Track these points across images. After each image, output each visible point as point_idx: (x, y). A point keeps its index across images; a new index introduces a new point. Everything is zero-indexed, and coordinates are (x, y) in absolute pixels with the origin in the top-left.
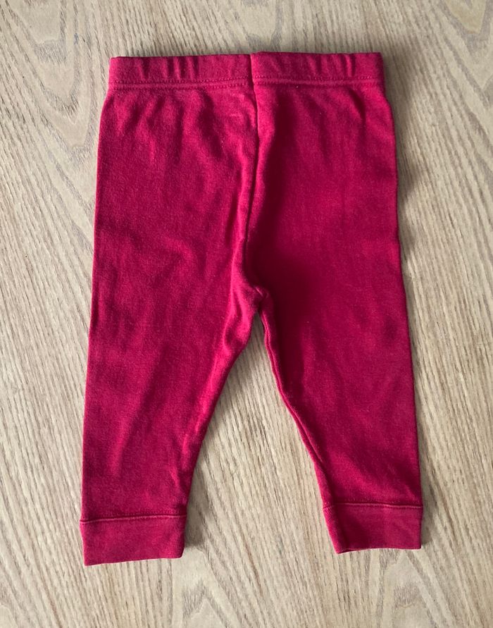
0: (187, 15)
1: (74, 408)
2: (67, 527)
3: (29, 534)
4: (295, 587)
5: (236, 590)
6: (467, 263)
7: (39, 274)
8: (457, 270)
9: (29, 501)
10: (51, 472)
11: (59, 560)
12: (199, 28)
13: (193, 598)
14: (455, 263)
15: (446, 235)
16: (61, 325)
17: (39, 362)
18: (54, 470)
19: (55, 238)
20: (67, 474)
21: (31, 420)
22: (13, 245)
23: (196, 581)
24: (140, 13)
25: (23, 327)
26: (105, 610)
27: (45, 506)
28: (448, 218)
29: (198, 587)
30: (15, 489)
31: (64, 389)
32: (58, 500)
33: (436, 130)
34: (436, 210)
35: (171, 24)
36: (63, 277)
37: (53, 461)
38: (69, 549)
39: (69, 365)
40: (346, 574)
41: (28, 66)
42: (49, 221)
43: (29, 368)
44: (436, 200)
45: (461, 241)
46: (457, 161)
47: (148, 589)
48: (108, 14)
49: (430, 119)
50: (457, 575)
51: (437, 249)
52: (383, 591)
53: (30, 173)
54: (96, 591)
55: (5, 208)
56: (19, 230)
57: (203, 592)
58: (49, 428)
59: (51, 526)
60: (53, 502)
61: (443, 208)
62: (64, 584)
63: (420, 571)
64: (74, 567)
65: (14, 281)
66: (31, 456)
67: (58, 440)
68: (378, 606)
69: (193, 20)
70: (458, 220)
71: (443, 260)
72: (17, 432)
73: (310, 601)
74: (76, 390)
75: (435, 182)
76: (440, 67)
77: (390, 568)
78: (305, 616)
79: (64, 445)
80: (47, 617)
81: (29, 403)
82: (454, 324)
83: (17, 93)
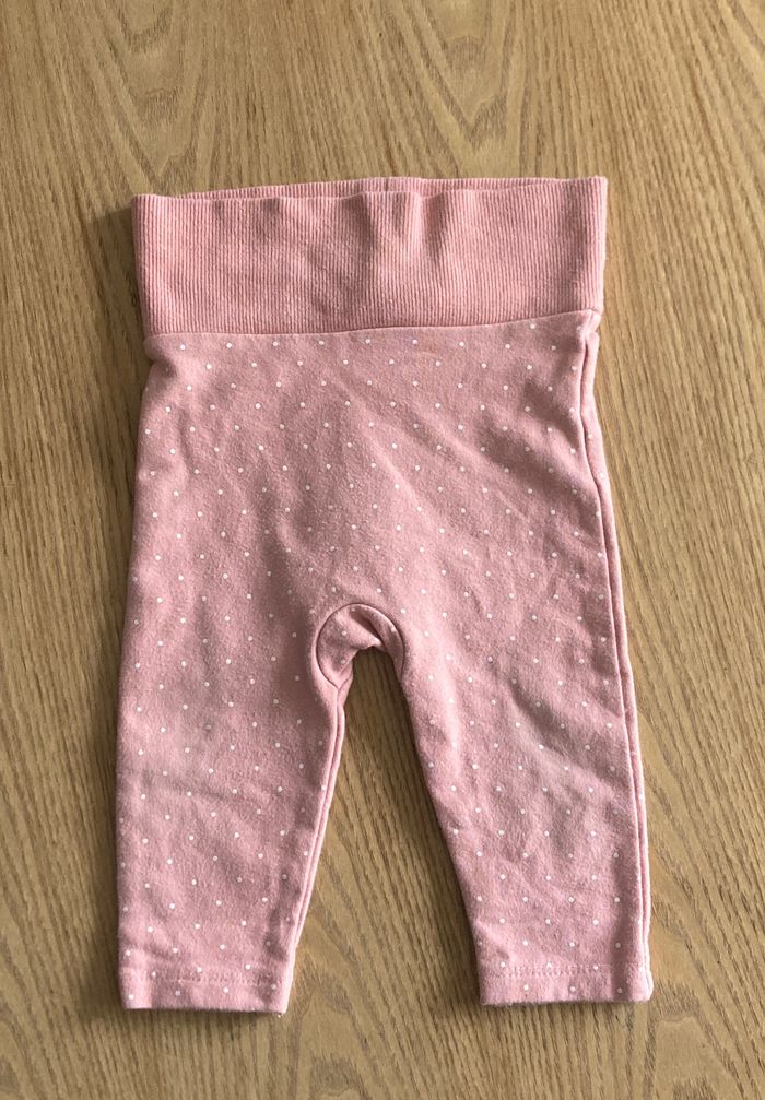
0: (447, 1051)
1: (660, 426)
2: (679, 244)
3: (738, 236)
4: (331, 132)
5: (423, 133)
6: (19, 616)
7: (705, 639)
8: (36, 605)
9: (736, 287)
10: (700, 329)
11: (694, 196)
12: (427, 1028)
13: (489, 126)
14: (38, 617)
15: (48, 663)
16: (674, 556)
17: (712, 501)
18: (696, 332)
19: (677, 696)
20: (675, 325)
21: (729, 412)
22: (746, 689)
23: (483, 152)
24: (523, 1059)
25: (736, 558)
26: (626, 117)
27: (712, 278)
28: (44, 691)
29: (480, 142)
30: (758, 307)
31: (674, 456)
32: (692, 287)
33: (51, 835)
34: (62, 706)
35: (473, 1037)
36: (668, 633)
37: (696, 346)
38: (678, 211)
39: (664, 494)
40: (250, 145)
41: (711, 980)
42: (686, 723)
43: (728, 493)
44: (60, 721)
45: (25, 652)
46: (21, 781)
47: (558, 142)
48: (575, 1061)
49: (58, 853)
50: (76, 132)
51: (65, 641)
52: (193, 116)
53: (714, 803)
54: (639, 146)
55: (757, 750)
56: (735, 713)
57: (473, 135)
58: (699, 397)
59: (703, 246)
60: (699, 285)
61: (50, 707)
62: (688, 158)
63: (135, 144)
64: (671, 183)
65: (747, 630)
66: (731, 357)
67: (686, 380)
68: (203, 95)
69: (437, 1042)
70: (28, 685)
71: (57, 623)
72: (751, 395)
73: (308, 108)
74: (655, 454)
75: (59, 751)
76: (37, 940)
77: (181, 151)
78: (317, 88)
79: (677, 370)
80: (716, 110)
81: (731, 438)
82: (48, 519)
83: (731, 937)
